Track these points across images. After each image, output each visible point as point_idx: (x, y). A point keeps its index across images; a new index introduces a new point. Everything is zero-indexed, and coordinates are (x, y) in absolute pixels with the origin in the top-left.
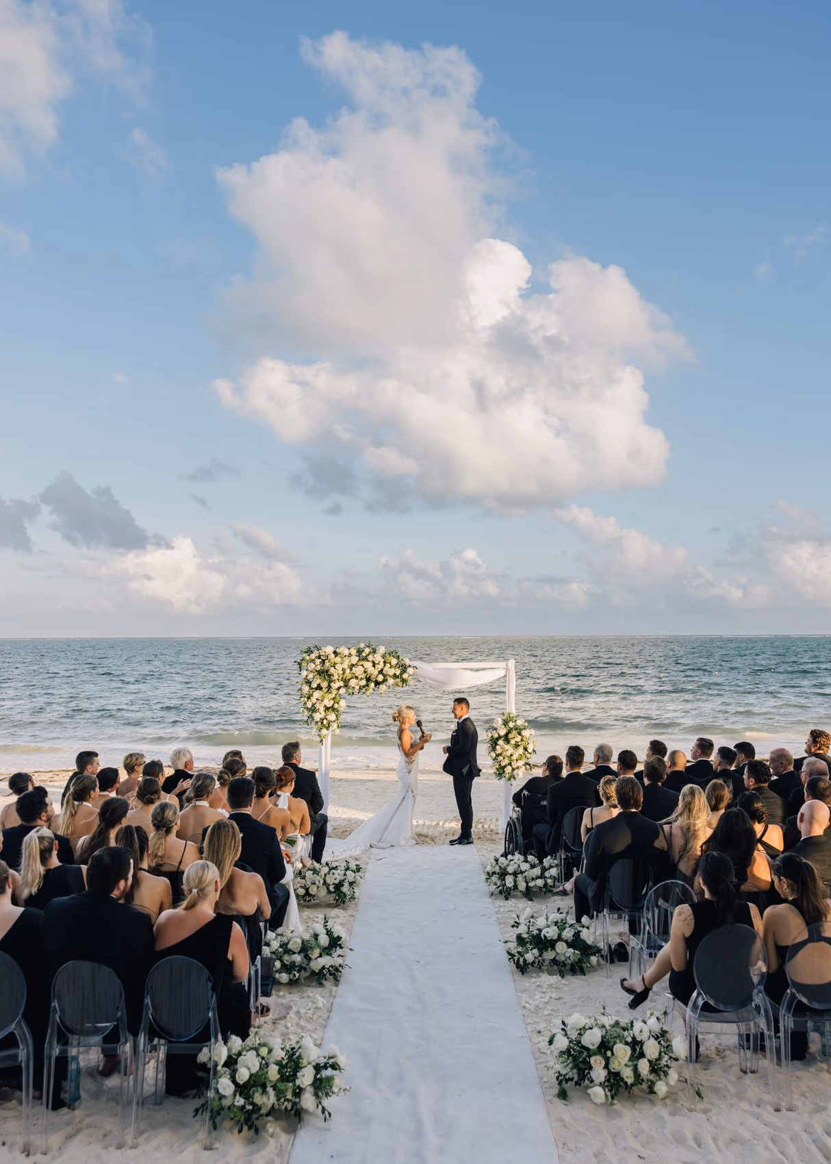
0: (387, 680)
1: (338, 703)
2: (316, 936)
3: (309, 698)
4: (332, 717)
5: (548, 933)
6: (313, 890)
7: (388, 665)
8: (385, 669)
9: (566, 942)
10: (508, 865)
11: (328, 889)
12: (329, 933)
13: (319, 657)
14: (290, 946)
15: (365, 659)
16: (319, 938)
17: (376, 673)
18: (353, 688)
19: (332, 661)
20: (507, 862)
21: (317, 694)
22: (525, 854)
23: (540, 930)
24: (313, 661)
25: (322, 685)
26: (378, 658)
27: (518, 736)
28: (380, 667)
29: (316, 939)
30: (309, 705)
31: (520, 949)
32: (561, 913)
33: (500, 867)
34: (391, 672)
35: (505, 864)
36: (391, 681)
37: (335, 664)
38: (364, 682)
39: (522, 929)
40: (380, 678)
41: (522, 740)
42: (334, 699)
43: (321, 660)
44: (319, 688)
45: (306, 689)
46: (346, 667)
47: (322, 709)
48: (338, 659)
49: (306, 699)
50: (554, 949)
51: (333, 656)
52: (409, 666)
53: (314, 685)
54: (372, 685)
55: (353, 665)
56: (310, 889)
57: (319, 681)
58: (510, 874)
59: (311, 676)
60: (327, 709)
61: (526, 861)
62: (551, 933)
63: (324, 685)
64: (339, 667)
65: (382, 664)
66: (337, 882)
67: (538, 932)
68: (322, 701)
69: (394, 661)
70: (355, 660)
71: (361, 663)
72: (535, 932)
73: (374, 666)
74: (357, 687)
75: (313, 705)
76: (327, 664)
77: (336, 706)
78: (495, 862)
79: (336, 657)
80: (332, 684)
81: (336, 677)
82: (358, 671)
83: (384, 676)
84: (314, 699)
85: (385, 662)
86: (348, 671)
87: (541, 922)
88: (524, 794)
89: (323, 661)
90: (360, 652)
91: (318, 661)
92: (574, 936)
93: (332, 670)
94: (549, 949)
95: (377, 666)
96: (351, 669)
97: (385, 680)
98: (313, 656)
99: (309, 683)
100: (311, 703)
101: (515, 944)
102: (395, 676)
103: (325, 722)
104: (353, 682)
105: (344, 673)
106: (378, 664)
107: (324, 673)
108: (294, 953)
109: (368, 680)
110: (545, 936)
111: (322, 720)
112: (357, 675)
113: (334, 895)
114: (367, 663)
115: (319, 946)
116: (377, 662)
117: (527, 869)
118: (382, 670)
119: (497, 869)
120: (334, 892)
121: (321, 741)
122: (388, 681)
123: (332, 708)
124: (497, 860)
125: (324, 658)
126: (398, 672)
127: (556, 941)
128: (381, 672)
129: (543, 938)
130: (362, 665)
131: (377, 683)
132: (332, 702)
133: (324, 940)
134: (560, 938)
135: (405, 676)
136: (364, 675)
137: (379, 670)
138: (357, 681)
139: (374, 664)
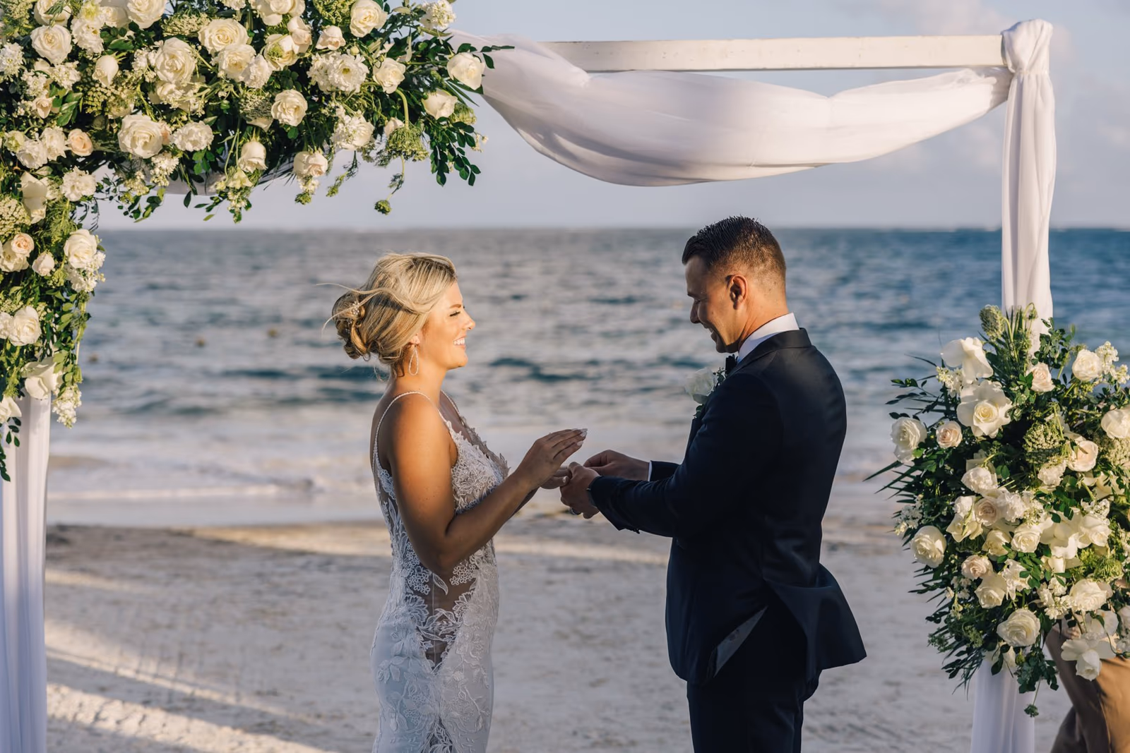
0: (331, 122)
1: (59, 257)
7: (334, 34)
8: (318, 61)
17: (263, 70)
18: (145, 165)
27: (1080, 440)
28: (289, 46)
36: (355, 127)
38: (198, 137)
41: (1103, 463)
46: (93, 43)
52: (465, 48)
54: (255, 152)
65: (299, 26)
71: (187, 24)
73: (258, 43)
74: (168, 164)
77: (45, 264)
81: (40, 103)
83: (316, 96)
86: (108, 66)
96: (126, 64)
102: (379, 101)
104: (141, 135)
105: (86, 84)
106: (283, 30)
114: (219, 23)
116: (273, 20)
118: (302, 63)
122: (340, 130)
128: (297, 75)
130: (193, 39)
135: (439, 104)
136: (203, 93)
137: (283, 63)
138: (159, 128)
139: (259, 34)
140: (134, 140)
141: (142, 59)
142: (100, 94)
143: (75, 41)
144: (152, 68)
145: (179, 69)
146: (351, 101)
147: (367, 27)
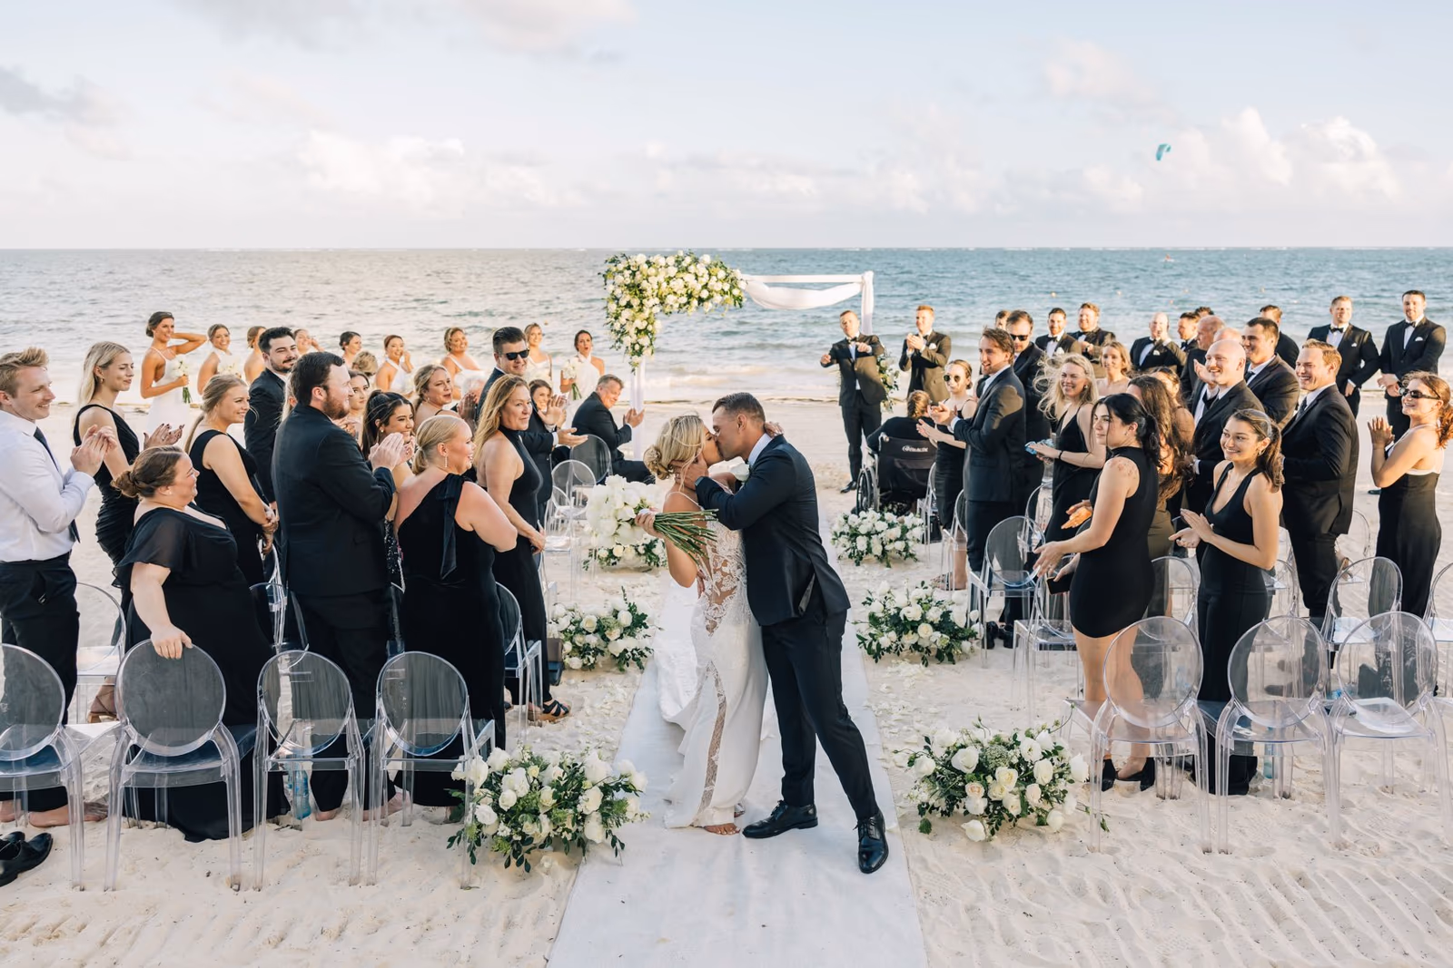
1: (652, 324)
2: (616, 614)
3: (616, 318)
4: (645, 340)
5: (909, 612)
6: (618, 552)
7: (714, 278)
8: (710, 284)
9: (932, 623)
10: (860, 525)
11: (636, 550)
12: (632, 609)
13: (629, 268)
14: (583, 625)
15: (686, 270)
16: (619, 615)
17: (699, 287)
18: (671, 306)
19: (644, 273)
20: (859, 520)
21: (626, 313)
22: (881, 510)
23: (899, 609)
24: (621, 272)
25: (632, 302)
26: (701, 270)
28: (704, 280)
29: (616, 616)
30: (617, 326)
31: (873, 631)
32: (926, 588)
33: (850, 527)
34: (717, 286)
35: (856, 523)
36: (718, 298)
37: (648, 276)
38: (684, 300)
39: (877, 608)
40: (705, 294)
42: (647, 319)
43: (630, 272)
44: (629, 305)
45: (613, 307)
46: (662, 280)
47: (633, 332)
48: (652, 271)
49: (613, 320)
50: (917, 632)
51: (646, 266)
52: (741, 280)
53: (623, 303)
54: (695, 302)
55: (670, 278)
56: (614, 551)
57: (628, 298)
58: (863, 535)
59: (618, 292)
60: (639, 331)
61: (882, 519)
62: (913, 613)
63: (636, 302)
64: (653, 280)
65: (707, 277)
66: (648, 542)
67: (896, 612)
68: (633, 321)
69: (722, 274)
70: (673, 271)
71: (681, 275)
72: (893, 612)
73: (697, 279)
74: (677, 305)
75: (622, 326)
76: (638, 276)
77: (650, 328)
78: (843, 521)
79: (649, 268)
80: (645, 301)
81: (649, 293)
82: (677, 285)
83: (710, 291)
84: (622, 320)
85: (710, 275)
86: (665, 284)
87: (900, 599)
88: (882, 438)
89: (633, 274)
90: (678, 262)
91: (627, 273)
92: (942, 616)
93: (644, 284)
94: (911, 632)
95: (699, 279)
96: (668, 283)
97: (710, 297)
98: (621, 267)
99: (616, 299)
100: (619, 325)
101: (867, 625)
102: (724, 293)
103: (637, 347)
104: (671, 299)
105: (659, 288)
106: (702, 277)
107: (635, 288)
108: (588, 633)
109: (690, 296)
110: (905, 617)
111: (633, 345)
112: (675, 290)
113: (645, 557)
114: (688, 275)
115: (619, 625)
116: (700, 275)
117: (884, 529)
118: (707, 284)
119: (846, 529)
120: (644, 554)
121: (633, 370)
122: (714, 298)
123: (646, 331)
124: (846, 518)
125: (635, 269)
126: (727, 287)
127: (919, 623)
128: (705, 286)
129: (902, 618)
130: (682, 278)
131: (701, 300)
132: (645, 323)
133: (626, 618)
134: (923, 619)
135: (736, 292)
136: (685, 290)
137: (703, 284)
138: (675, 298)
139: (697, 277)
141: (671, 283)
144: (674, 285)
146: (717, 292)
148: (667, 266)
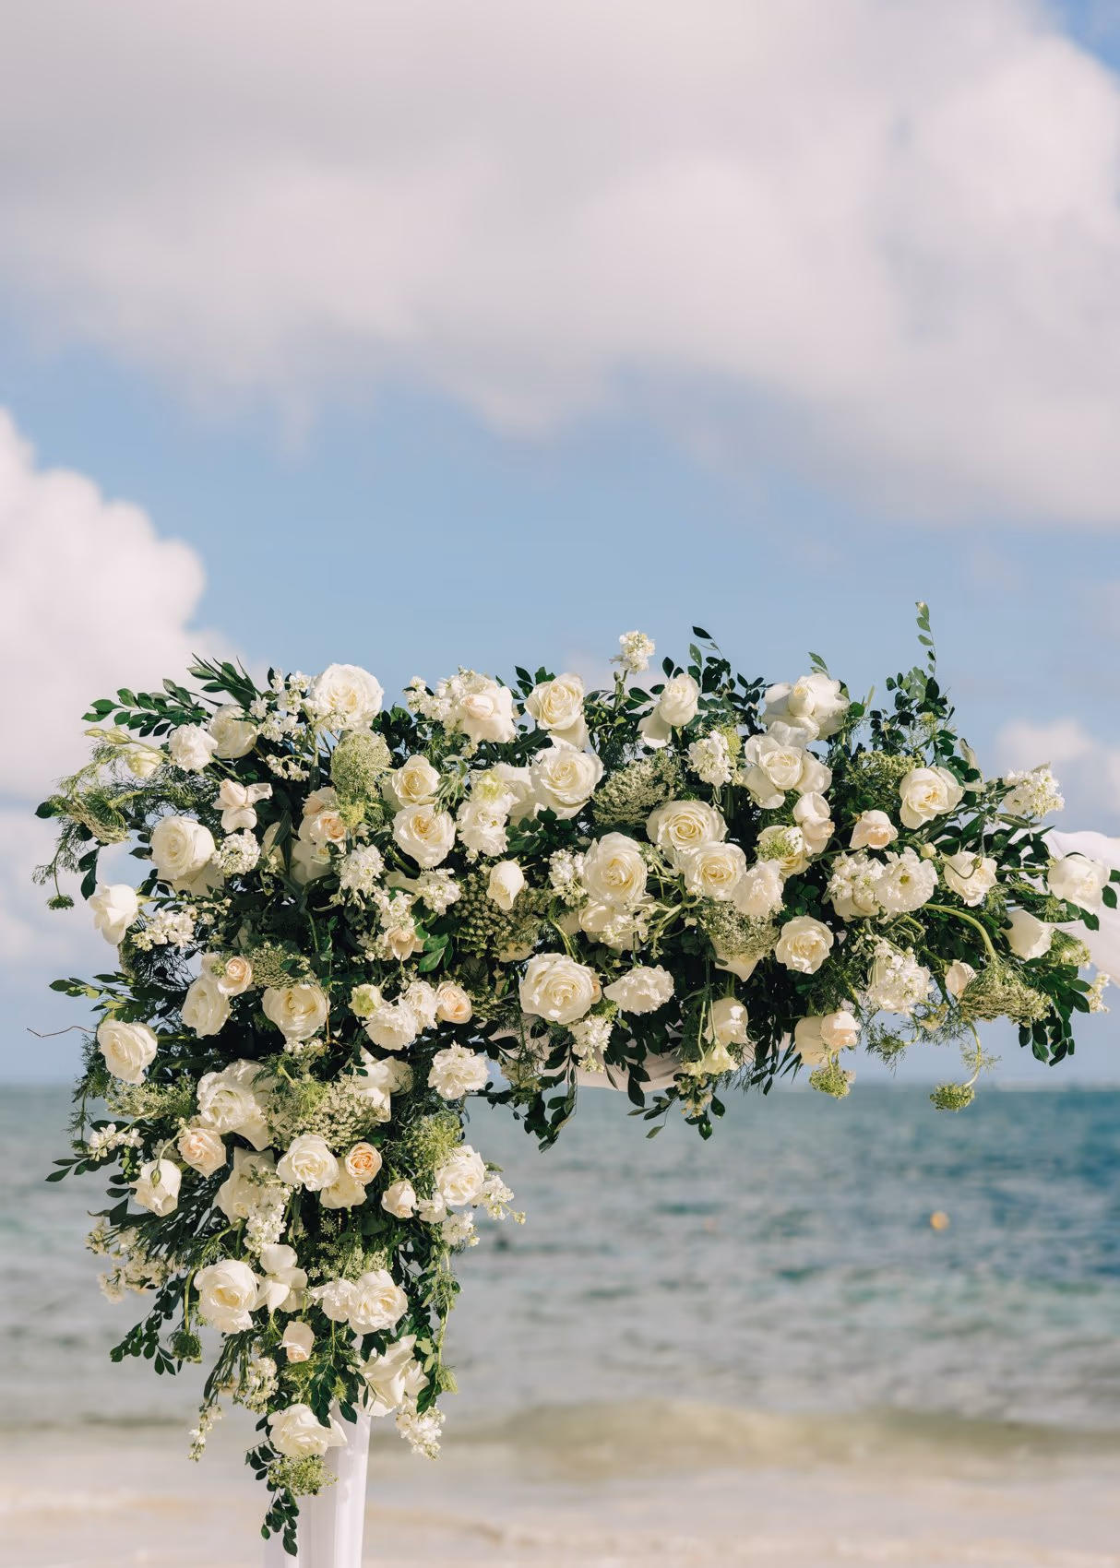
0: (866, 963)
7: (875, 825)
8: (844, 867)
13: (250, 767)
17: (767, 886)
28: (798, 844)
38: (651, 990)
47: (267, 1230)
53: (206, 1016)
57: (238, 974)
59: (176, 927)
68: (277, 1153)
73: (746, 840)
74: (598, 1033)
75: (196, 1189)
77: (402, 1199)
79: (398, 762)
80: (368, 996)
81: (396, 936)
84: (201, 1146)
86: (509, 880)
91: (241, 799)
93: (363, 868)
96: (538, 873)
100: (171, 1177)
106: (785, 818)
116: (770, 800)
125: (295, 772)
130: (640, 834)
136: (660, 921)
140: (547, 995)
141: (564, 867)
142: (488, 922)
143: (461, 837)
144: (578, 882)
145: (624, 880)
146: (897, 932)
147: (930, 811)
148: (528, 745)
